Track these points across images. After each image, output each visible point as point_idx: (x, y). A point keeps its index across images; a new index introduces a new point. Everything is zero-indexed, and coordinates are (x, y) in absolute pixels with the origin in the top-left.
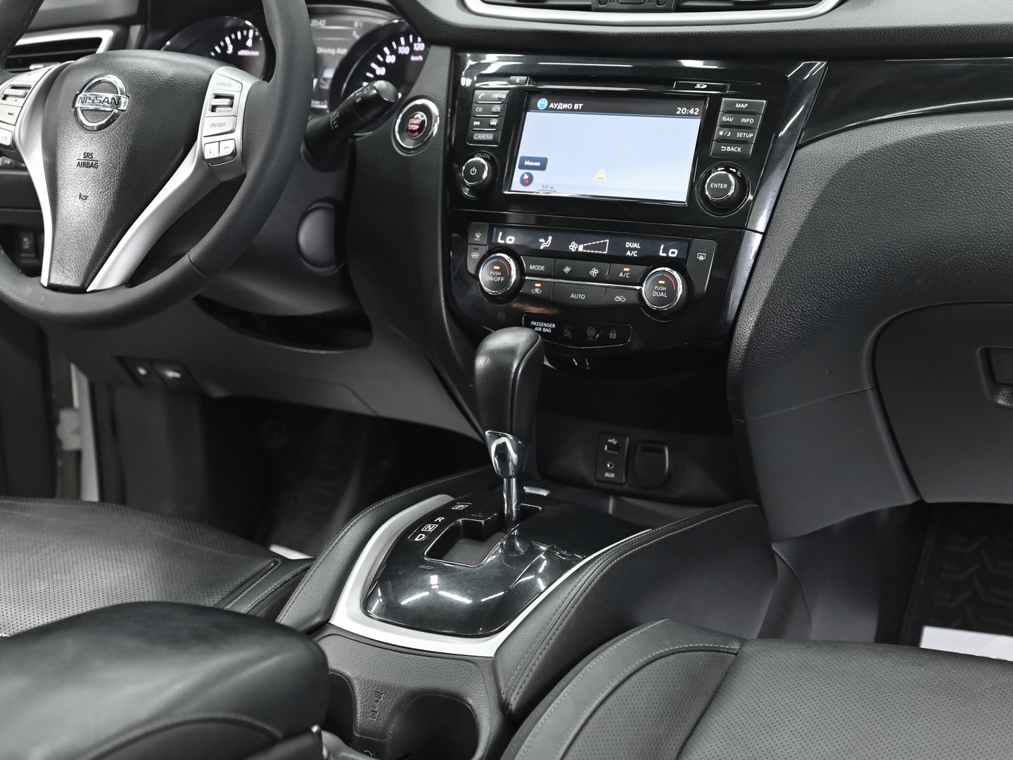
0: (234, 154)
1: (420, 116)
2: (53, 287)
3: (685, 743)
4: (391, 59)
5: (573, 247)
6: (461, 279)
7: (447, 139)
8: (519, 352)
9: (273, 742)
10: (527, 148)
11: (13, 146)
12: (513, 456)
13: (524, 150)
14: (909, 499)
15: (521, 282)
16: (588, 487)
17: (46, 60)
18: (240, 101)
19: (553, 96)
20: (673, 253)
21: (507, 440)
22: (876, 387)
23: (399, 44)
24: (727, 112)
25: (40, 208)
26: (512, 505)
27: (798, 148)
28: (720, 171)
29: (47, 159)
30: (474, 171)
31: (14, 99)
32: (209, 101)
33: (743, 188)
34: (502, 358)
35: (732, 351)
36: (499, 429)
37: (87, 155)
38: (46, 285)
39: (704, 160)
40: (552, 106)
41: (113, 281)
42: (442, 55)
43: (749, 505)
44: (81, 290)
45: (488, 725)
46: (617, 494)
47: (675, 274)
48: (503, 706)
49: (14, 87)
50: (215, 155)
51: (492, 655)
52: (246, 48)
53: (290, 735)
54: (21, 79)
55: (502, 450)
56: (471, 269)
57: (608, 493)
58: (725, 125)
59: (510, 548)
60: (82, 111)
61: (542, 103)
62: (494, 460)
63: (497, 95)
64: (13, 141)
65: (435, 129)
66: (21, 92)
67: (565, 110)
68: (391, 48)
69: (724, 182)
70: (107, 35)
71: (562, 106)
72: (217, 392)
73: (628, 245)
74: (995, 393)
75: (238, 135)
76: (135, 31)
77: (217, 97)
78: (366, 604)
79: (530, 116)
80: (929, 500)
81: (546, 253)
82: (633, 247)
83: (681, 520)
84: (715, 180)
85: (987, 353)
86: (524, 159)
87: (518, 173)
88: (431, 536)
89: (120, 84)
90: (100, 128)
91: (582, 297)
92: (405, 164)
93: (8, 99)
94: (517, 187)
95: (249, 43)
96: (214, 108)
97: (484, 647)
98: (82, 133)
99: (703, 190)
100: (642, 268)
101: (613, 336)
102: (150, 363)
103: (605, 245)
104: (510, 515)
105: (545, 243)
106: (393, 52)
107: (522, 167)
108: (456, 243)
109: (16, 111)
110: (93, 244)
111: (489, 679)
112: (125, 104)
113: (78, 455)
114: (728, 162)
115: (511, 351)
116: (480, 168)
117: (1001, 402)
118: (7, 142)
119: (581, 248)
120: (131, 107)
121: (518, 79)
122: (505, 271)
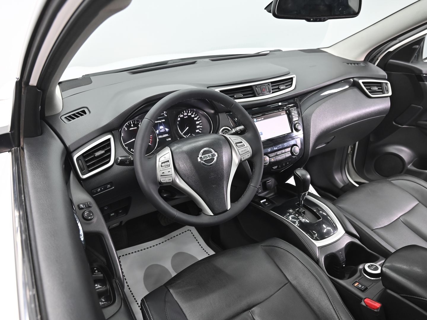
40: (257, 120)
89: (211, 150)
112: (216, 154)
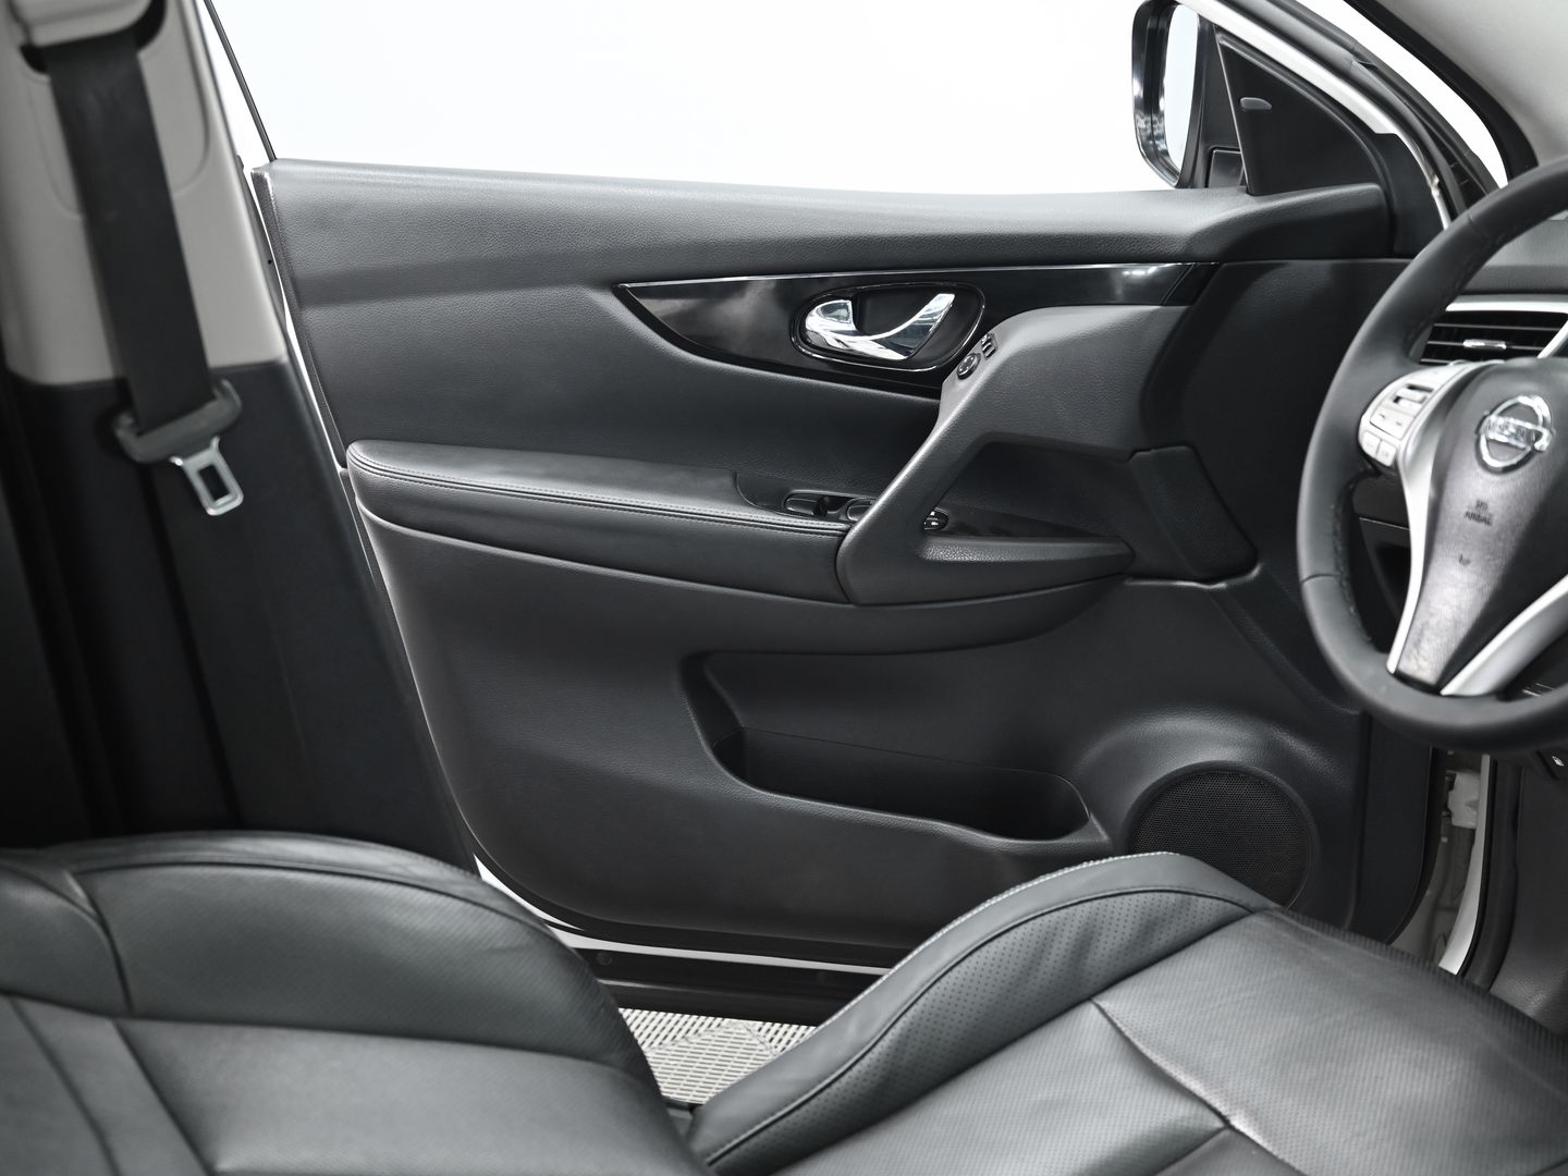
2: (1400, 676)
11: (1395, 467)
29: (1433, 494)
31: (1409, 403)
37: (1481, 503)
38: (1392, 670)
41: (1481, 686)
44: (1434, 690)
49: (1412, 387)
54: (1425, 376)
60: (1488, 441)
64: (1395, 461)
66: (1421, 396)
89: (1543, 412)
90: (1507, 470)
93: (1401, 402)
98: (1480, 470)
109: (1406, 421)
112: (1543, 441)
118: (1388, 462)
120: (1553, 448)
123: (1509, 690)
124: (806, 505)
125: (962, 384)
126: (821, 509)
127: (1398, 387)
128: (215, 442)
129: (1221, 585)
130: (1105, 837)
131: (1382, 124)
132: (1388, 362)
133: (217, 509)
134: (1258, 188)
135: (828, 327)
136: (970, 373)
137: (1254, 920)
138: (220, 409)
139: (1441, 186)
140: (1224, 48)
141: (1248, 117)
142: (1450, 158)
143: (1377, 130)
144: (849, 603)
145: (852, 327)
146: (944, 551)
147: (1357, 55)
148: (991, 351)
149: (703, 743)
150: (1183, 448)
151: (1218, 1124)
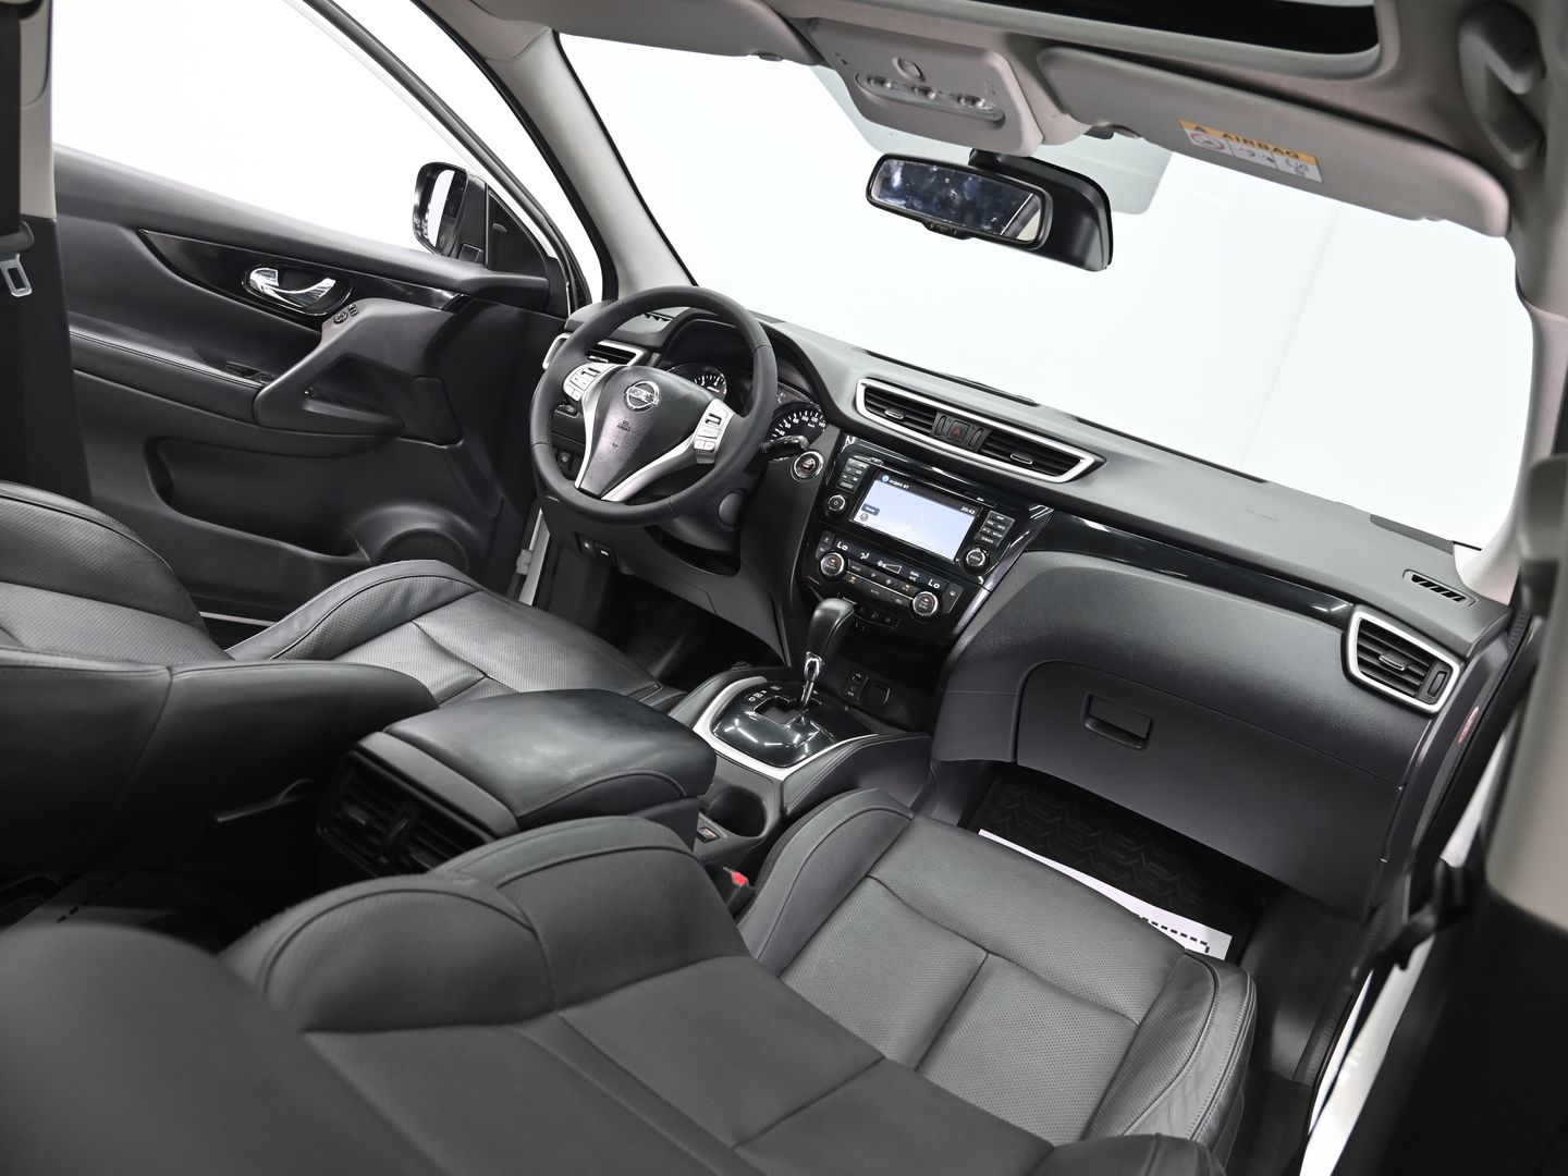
0: (712, 451)
1: (811, 462)
2: (580, 490)
3: (876, 862)
4: (796, 421)
5: (880, 564)
6: (809, 559)
7: (824, 479)
8: (842, 614)
9: (681, 797)
10: (869, 499)
11: (580, 402)
12: (818, 671)
13: (868, 500)
14: (1008, 759)
15: (844, 573)
16: (837, 697)
17: (612, 360)
18: (725, 423)
19: (893, 476)
20: (937, 586)
21: (818, 661)
22: (1022, 695)
23: (803, 414)
24: (991, 519)
25: (585, 443)
26: (806, 697)
27: (1025, 551)
28: (978, 550)
30: (836, 503)
31: (588, 375)
32: (706, 416)
33: (988, 563)
34: (830, 615)
35: (954, 651)
36: (816, 653)
37: (625, 422)
38: (577, 486)
39: (970, 541)
41: (616, 499)
42: (834, 432)
43: (927, 737)
44: (598, 497)
45: (772, 818)
46: (850, 706)
47: (935, 597)
48: (782, 810)
49: (590, 369)
50: (700, 447)
51: (782, 779)
52: (713, 386)
53: (692, 796)
54: (595, 366)
55: (812, 665)
56: (817, 556)
57: (846, 703)
58: (988, 526)
59: (799, 720)
60: (629, 397)
61: (886, 478)
62: (806, 668)
63: (861, 465)
64: (581, 400)
65: (818, 472)
66: (594, 374)
67: (898, 486)
68: (798, 415)
69: (978, 557)
70: (639, 353)
71: (896, 483)
72: (626, 570)
73: (912, 573)
74: (1085, 719)
75: (718, 441)
76: (656, 356)
77: (711, 415)
78: (713, 726)
79: (876, 483)
80: (1019, 763)
81: (863, 562)
82: (914, 575)
83: (892, 735)
84: (974, 554)
85: (1091, 698)
86: (866, 505)
87: (860, 512)
88: (758, 700)
89: (656, 388)
90: (637, 410)
91: (877, 593)
92: (795, 484)
93: (585, 375)
94: (857, 519)
95: (715, 384)
96: (707, 421)
97: (779, 774)
98: (624, 410)
99: (965, 557)
100: (917, 589)
101: (888, 620)
102: (593, 541)
103: (899, 569)
104: (803, 702)
105: (864, 556)
106: (798, 417)
107: (864, 509)
108: (813, 539)
109: (588, 383)
110: (613, 473)
111: (777, 792)
112: (656, 401)
113: (523, 578)
114: (984, 546)
115: (836, 613)
116: (841, 502)
117: (1087, 726)
118: (577, 399)
119: (884, 566)
120: (659, 405)
121: (876, 460)
122: (837, 565)
123: (631, 500)
124: (237, 371)
125: (336, 326)
126: (244, 373)
127: (585, 367)
128: (18, 256)
129: (445, 447)
130: (368, 558)
131: (552, 253)
132: (577, 356)
133: (17, 293)
134: (493, 267)
135: (263, 281)
136: (342, 321)
137: (480, 593)
138: (23, 238)
139: (570, 287)
140: (490, 197)
141: (494, 233)
142: (575, 276)
143: (549, 255)
144: (256, 424)
145: (277, 284)
146: (312, 407)
147: (547, 219)
148: (354, 313)
149: (151, 484)
150: (438, 380)
151: (482, 676)
